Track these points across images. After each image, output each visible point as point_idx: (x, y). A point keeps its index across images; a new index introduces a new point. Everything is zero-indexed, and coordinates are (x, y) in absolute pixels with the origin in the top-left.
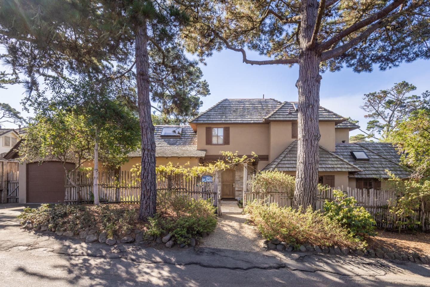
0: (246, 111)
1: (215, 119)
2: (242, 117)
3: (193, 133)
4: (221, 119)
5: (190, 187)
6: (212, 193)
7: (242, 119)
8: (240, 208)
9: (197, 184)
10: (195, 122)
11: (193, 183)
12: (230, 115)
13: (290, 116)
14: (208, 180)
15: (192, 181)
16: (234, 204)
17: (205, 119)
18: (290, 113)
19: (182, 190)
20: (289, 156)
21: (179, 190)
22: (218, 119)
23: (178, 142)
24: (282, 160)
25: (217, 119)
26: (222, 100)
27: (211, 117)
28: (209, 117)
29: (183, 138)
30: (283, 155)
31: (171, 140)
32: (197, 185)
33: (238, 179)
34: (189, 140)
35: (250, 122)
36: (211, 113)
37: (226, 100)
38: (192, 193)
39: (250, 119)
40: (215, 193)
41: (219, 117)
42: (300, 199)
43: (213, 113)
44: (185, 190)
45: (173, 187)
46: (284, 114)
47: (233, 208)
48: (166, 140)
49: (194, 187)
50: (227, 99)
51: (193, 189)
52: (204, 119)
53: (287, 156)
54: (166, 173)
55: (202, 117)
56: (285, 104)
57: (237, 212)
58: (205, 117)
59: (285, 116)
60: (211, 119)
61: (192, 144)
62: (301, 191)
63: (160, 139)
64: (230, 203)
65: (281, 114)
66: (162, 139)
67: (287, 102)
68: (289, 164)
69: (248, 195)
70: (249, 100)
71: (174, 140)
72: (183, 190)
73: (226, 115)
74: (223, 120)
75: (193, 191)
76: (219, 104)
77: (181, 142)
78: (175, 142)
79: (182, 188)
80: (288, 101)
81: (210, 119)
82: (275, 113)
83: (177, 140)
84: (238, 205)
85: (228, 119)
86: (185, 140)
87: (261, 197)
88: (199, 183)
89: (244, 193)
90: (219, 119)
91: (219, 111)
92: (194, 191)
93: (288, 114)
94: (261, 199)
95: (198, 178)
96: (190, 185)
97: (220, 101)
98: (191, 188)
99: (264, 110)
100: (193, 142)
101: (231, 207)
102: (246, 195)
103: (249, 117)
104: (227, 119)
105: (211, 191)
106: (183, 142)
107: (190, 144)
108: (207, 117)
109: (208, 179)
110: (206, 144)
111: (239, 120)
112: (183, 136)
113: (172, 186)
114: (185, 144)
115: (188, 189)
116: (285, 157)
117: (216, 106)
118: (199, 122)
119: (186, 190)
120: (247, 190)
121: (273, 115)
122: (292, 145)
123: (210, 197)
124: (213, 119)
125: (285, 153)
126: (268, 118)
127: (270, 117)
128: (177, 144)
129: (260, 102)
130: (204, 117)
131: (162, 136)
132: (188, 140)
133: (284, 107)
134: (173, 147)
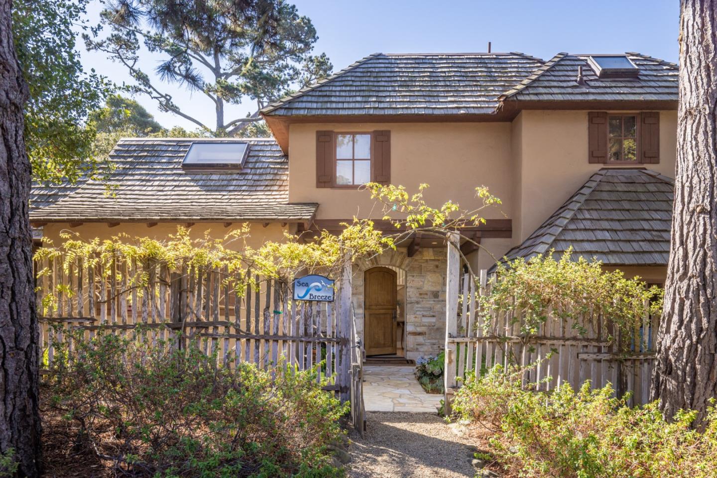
0: (442, 84)
1: (346, 105)
2: (427, 99)
3: (280, 157)
4: (363, 105)
5: (253, 319)
6: (329, 341)
7: (428, 105)
8: (428, 392)
9: (276, 306)
10: (282, 112)
11: (263, 305)
12: (392, 94)
13: (585, 90)
14: (315, 293)
15: (258, 294)
16: (404, 376)
17: (315, 105)
18: (582, 83)
19: (221, 330)
20: (588, 216)
21: (211, 331)
22: (353, 106)
23: (234, 183)
24: (565, 229)
25: (351, 105)
26: (367, 55)
27: (333, 99)
28: (326, 99)
29: (249, 171)
30: (569, 215)
31: (214, 177)
32: (276, 312)
33: (414, 299)
34: (268, 177)
35: (455, 112)
36: (334, 89)
37: (378, 57)
38: (257, 341)
39: (455, 105)
40: (343, 342)
41: (359, 99)
42: (693, 368)
43: (338, 89)
44: (232, 331)
45: (188, 320)
46: (565, 84)
47: (406, 392)
48: (198, 177)
49: (266, 318)
50: (380, 55)
51: (261, 325)
52: (309, 105)
53: (580, 216)
54: (165, 267)
55: (305, 99)
56: (562, 60)
57: (421, 410)
58: (313, 99)
59: (570, 90)
60: (334, 105)
61: (276, 188)
62: (700, 330)
63: (180, 175)
64: (393, 374)
65: (555, 84)
66: (186, 174)
67: (567, 55)
68: (591, 241)
69: (462, 347)
70: (448, 58)
71: (224, 177)
72: (227, 327)
73: (381, 94)
74: (371, 107)
75: (262, 332)
76: (357, 67)
77: (241, 183)
78: (225, 183)
79: (222, 323)
80: (570, 54)
81: (329, 105)
82: (534, 81)
83: (229, 177)
84: (419, 378)
85: (386, 105)
86: (256, 178)
87: (511, 353)
88: (284, 302)
89: (447, 339)
90: (358, 105)
91: (358, 84)
92: (266, 333)
93: (575, 84)
94: (511, 362)
95: (281, 286)
96: (253, 310)
97: (361, 59)
98: (257, 321)
99: (496, 81)
100: (278, 183)
101: (397, 386)
102: (454, 347)
103: (449, 99)
104: (382, 105)
105: (329, 333)
106: (249, 183)
107: (268, 187)
108: (321, 99)
109: (318, 289)
110: (318, 187)
111: (420, 107)
112: (250, 166)
113: (187, 314)
114: (253, 187)
115: (243, 328)
116: (573, 220)
117: (349, 71)
118: (294, 112)
119: (238, 331)
120: (460, 327)
121: (528, 87)
122: (594, 185)
123: (323, 357)
124: (340, 106)
125: (576, 206)
126: (516, 95)
127: (520, 93)
128: (231, 188)
129: (480, 60)
130: (310, 99)
131: (186, 167)
132: (264, 177)
133: (561, 68)
134: (217, 195)
